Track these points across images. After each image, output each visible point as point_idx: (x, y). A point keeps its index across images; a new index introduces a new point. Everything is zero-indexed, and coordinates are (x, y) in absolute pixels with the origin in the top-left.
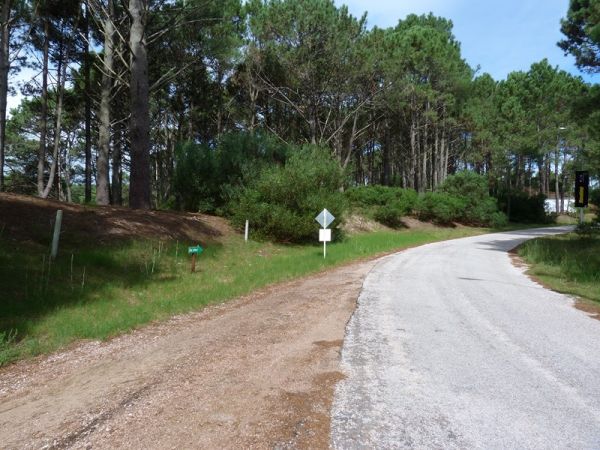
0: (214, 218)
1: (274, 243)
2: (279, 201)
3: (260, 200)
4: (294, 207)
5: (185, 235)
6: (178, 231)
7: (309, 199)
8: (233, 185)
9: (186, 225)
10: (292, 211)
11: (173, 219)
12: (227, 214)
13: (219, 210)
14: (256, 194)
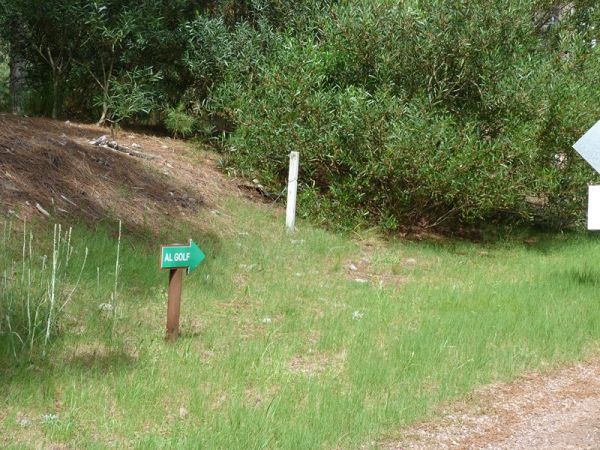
0: (165, 144)
1: (388, 235)
2: (408, 83)
3: (336, 78)
4: (464, 101)
5: (89, 204)
6: (63, 188)
7: (521, 71)
8: (230, 23)
9: (81, 165)
10: (460, 122)
11: (35, 143)
12: (214, 131)
13: (177, 117)
14: (317, 57)
